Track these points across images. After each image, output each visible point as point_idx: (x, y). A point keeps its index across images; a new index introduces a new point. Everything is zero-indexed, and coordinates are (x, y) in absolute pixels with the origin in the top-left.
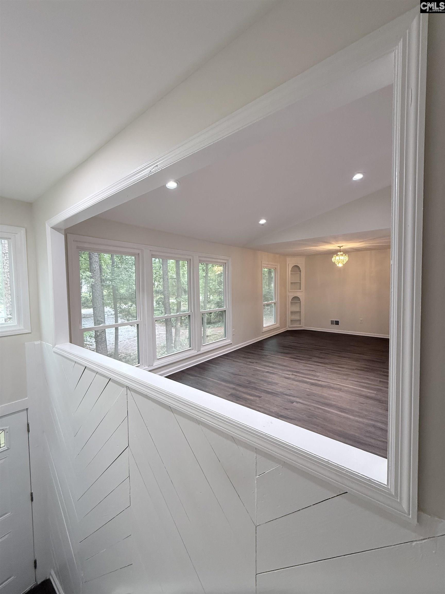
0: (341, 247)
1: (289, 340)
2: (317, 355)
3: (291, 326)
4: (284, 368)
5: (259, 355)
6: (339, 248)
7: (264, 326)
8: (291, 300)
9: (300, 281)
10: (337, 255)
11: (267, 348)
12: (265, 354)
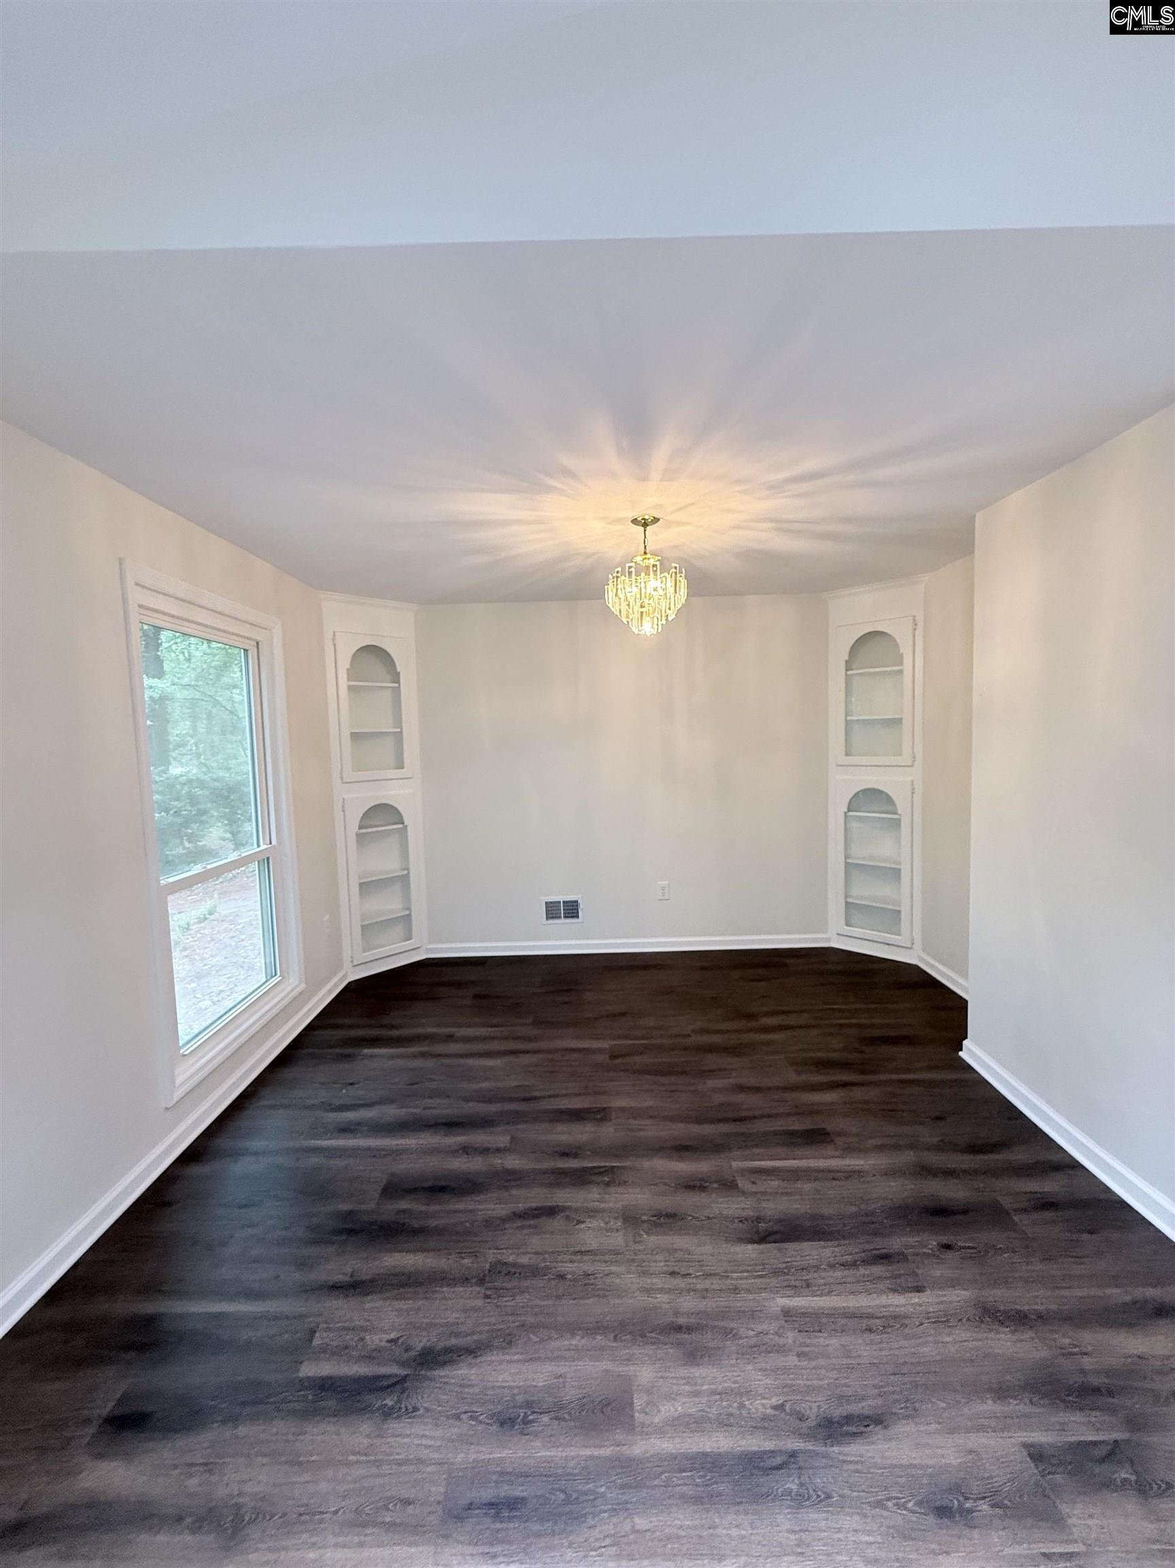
0: (651, 522)
9: (399, 724)
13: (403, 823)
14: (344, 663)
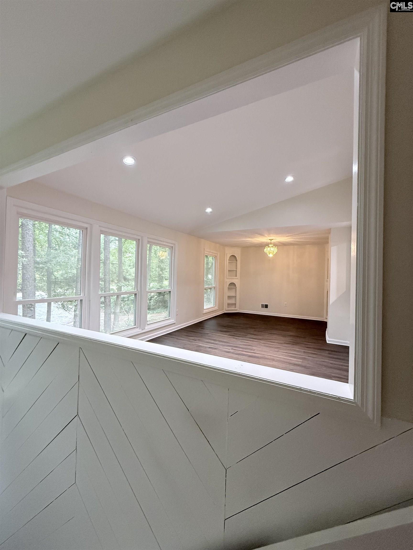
0: (272, 240)
1: (227, 321)
2: (252, 333)
3: (229, 309)
4: (223, 344)
5: (201, 333)
6: (270, 240)
7: (205, 308)
8: (228, 285)
9: (236, 269)
10: (269, 247)
11: (207, 327)
12: (206, 332)
13: (236, 286)
14: (228, 258)
